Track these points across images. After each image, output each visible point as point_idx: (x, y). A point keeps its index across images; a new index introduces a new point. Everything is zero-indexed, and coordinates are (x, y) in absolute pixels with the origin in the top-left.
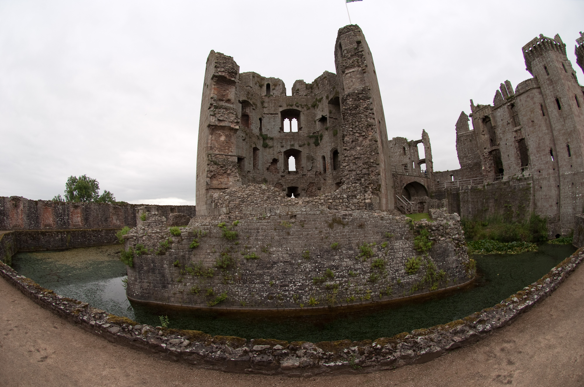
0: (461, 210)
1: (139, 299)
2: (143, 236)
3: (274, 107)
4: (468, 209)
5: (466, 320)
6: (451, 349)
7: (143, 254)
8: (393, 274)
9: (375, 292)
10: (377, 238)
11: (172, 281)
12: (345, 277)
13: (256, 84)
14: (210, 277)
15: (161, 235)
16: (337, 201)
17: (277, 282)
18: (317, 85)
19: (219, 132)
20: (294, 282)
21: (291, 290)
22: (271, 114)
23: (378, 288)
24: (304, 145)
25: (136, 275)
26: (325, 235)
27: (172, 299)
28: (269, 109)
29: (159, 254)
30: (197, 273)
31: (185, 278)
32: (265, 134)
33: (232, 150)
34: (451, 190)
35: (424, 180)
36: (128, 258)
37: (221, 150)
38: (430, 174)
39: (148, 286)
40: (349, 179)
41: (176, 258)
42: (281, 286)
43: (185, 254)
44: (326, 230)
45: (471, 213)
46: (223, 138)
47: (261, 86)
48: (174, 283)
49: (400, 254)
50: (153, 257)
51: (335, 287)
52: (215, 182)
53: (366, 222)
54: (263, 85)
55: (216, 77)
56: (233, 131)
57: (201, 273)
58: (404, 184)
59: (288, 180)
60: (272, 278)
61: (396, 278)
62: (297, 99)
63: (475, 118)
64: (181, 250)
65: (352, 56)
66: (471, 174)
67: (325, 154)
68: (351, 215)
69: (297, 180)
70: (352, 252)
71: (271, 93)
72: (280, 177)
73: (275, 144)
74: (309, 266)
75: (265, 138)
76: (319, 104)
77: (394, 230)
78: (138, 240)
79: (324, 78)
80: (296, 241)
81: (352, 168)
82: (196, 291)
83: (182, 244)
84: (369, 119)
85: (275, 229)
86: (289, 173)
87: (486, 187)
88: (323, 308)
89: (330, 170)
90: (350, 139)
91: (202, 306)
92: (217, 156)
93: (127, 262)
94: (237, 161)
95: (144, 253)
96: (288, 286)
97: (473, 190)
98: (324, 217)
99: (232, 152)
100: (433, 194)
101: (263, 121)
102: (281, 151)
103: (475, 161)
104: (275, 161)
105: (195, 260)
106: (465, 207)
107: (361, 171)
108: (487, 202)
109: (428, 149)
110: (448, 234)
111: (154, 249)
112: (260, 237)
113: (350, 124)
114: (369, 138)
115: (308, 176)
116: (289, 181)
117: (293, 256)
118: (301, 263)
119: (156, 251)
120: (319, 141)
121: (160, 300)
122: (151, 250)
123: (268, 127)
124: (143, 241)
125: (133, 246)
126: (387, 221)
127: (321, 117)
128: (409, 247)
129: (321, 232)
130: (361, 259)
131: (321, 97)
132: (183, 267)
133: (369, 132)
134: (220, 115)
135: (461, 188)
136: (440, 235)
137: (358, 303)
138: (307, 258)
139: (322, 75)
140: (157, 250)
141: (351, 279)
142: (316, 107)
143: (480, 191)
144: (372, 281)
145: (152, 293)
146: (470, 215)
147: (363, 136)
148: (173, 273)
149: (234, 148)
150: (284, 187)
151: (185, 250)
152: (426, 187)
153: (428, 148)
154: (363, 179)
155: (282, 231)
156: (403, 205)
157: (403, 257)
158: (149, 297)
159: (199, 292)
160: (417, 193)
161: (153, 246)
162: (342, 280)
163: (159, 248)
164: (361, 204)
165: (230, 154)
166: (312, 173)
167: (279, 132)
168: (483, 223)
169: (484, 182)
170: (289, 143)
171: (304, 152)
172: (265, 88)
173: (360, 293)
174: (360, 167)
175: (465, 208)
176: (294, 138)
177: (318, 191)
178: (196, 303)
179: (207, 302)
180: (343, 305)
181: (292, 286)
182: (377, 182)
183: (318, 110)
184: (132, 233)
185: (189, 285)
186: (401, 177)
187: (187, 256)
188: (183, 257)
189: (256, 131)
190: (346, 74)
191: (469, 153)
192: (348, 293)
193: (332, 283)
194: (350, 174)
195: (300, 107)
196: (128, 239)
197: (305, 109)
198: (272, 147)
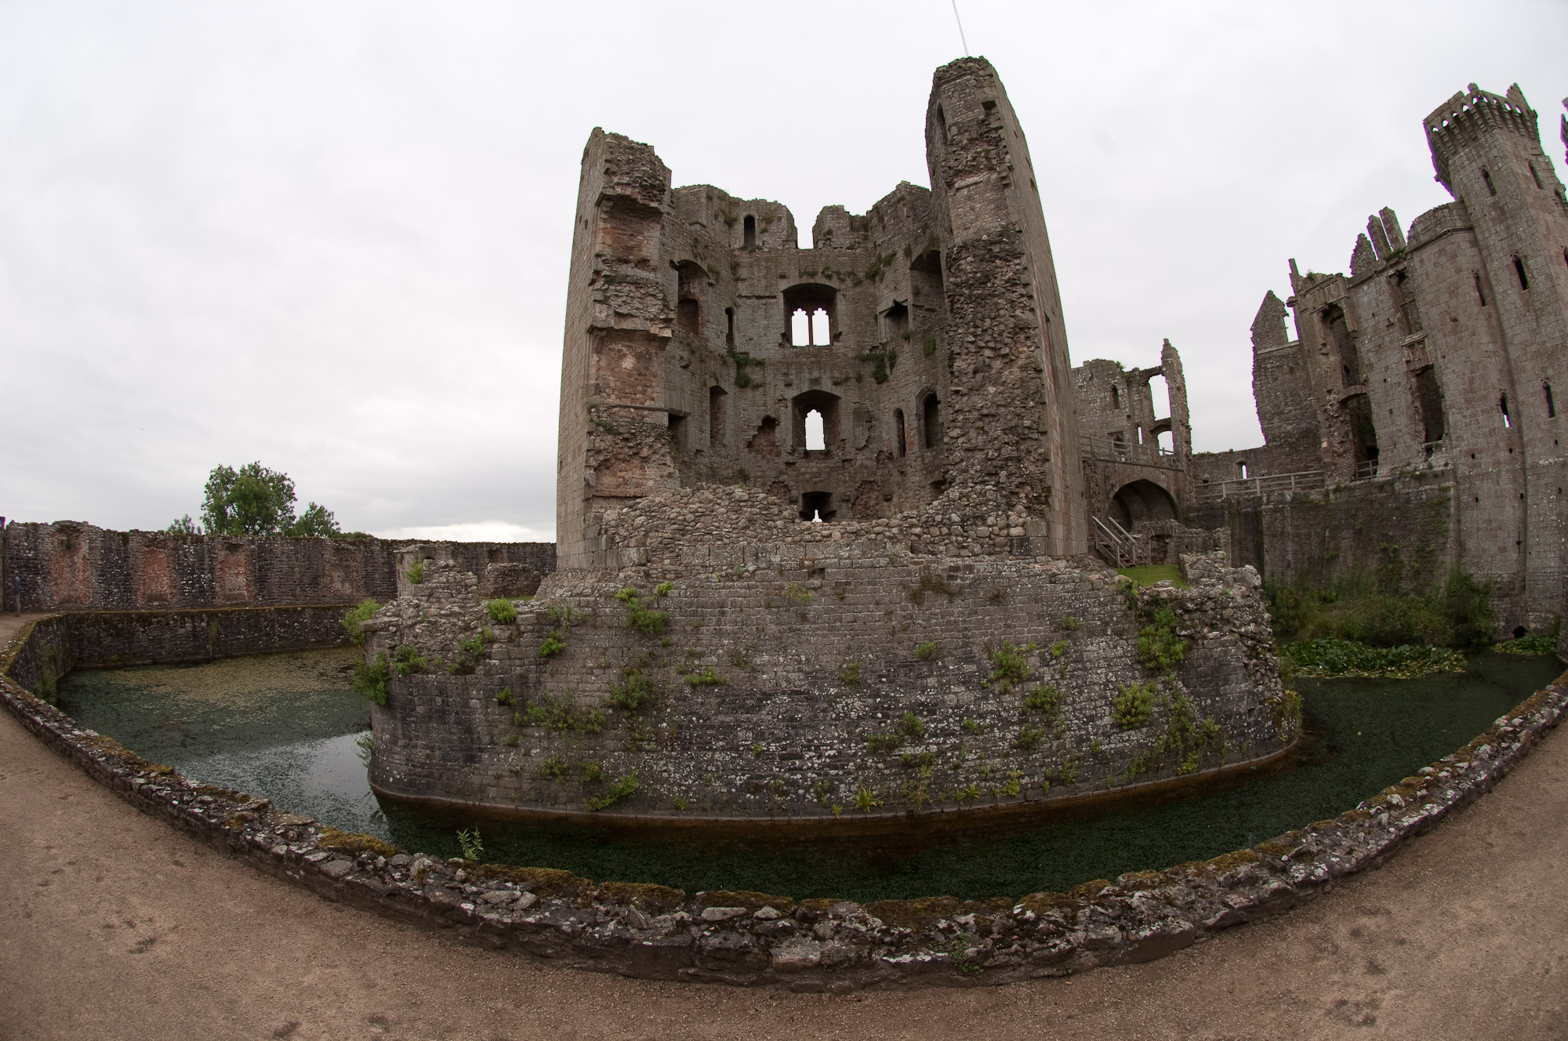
0: (1267, 558)
1: (404, 791)
2: (416, 624)
3: (765, 277)
4: (1283, 556)
5: (1264, 851)
6: (1221, 928)
7: (416, 672)
8: (1080, 729)
9: (1031, 776)
10: (1040, 631)
11: (492, 742)
12: (953, 734)
13: (716, 217)
14: (594, 733)
15: (464, 621)
16: (935, 531)
17: (773, 747)
18: (881, 220)
19: (620, 347)
20: (817, 748)
21: (809, 768)
22: (759, 297)
23: (1041, 766)
24: (847, 379)
25: (395, 729)
26: (900, 623)
27: (492, 792)
28: (752, 285)
29: (457, 672)
30: (559, 721)
31: (526, 736)
32: (742, 351)
33: (655, 395)
34: (1239, 503)
35: (1168, 477)
36: (373, 681)
37: (625, 395)
38: (1185, 459)
39: (428, 756)
40: (965, 471)
41: (502, 682)
42: (782, 758)
43: (527, 670)
44: (904, 607)
45: (1292, 566)
46: (628, 363)
47: (730, 223)
48: (498, 748)
49: (1099, 675)
50: (442, 678)
51: (925, 761)
52: (608, 481)
53: (1010, 587)
54: (735, 220)
55: (608, 198)
56: (657, 344)
57: (570, 721)
58: (1113, 486)
59: (803, 474)
60: (759, 737)
61: (1089, 739)
62: (828, 256)
63: (1303, 308)
64: (517, 662)
65: (971, 140)
66: (1293, 460)
67: (902, 406)
68: (970, 568)
70: (974, 667)
71: (758, 242)
72: (784, 466)
73: (770, 379)
74: (857, 705)
75: (742, 362)
76: (886, 269)
77: (1085, 610)
78: (402, 635)
79: (899, 200)
80: (824, 636)
81: (973, 441)
82: (556, 770)
83: (519, 646)
84: (1018, 312)
85: (768, 606)
86: (808, 454)
87: (1332, 496)
88: (895, 817)
89: (916, 448)
90: (969, 365)
91: (570, 810)
92: (614, 410)
93: (371, 693)
94: (667, 424)
95: (416, 669)
96: (800, 757)
97: (1298, 503)
98: (899, 573)
99: (653, 399)
100: (1191, 515)
101: (735, 317)
102: (786, 397)
103: (1304, 425)
104: (769, 423)
105: (555, 686)
106: (1275, 549)
107: (999, 449)
108: (1333, 538)
109: (1178, 393)
110: (1227, 621)
111: (445, 657)
112: (728, 627)
113: (968, 324)
114: (1020, 362)
115: (859, 462)
116: (808, 476)
117: (815, 677)
118: (837, 696)
119: (449, 663)
120: (888, 371)
121: (460, 793)
122: (436, 662)
123: (750, 333)
124: (415, 637)
125: (387, 652)
126: (1067, 586)
127: (891, 304)
128: (1124, 656)
129: (889, 613)
130: (997, 687)
131: (890, 251)
132: (523, 706)
133: (1018, 345)
134: (619, 301)
135: (1265, 499)
136: (1206, 625)
137: (987, 806)
138: (853, 683)
139: (894, 193)
140: (453, 661)
141: (969, 740)
142: (877, 278)
143: (1316, 506)
144: (1025, 746)
145: (436, 774)
146: (1290, 573)
147: (1004, 356)
148: (494, 721)
149: (658, 390)
150: (794, 493)
151: (526, 662)
152: (1172, 494)
153: (1178, 389)
154: (1003, 473)
155: (788, 611)
156: (1111, 544)
157: (1108, 681)
158: (429, 786)
159: (563, 772)
160: (1149, 510)
161: (443, 649)
162: (944, 742)
163: (457, 656)
164: (998, 539)
165: (648, 404)
166: (868, 455)
167: (780, 345)
168: (1323, 593)
169: (1328, 483)
170: (807, 376)
171: (848, 398)
172: (740, 227)
173: (993, 779)
174: (996, 439)
175: (1277, 553)
176: (818, 362)
177: (885, 504)
178: (555, 801)
179: (584, 800)
180: (946, 810)
181: (811, 758)
182: (1041, 481)
183: (882, 287)
184: (385, 615)
185: (539, 755)
186: (1107, 467)
187: (532, 676)
188: (523, 678)
189: (718, 344)
190: (958, 189)
191: (1286, 404)
192: (961, 778)
193: (919, 750)
194: (968, 458)
195: (835, 278)
196: (374, 632)
197: (849, 282)
198: (761, 386)
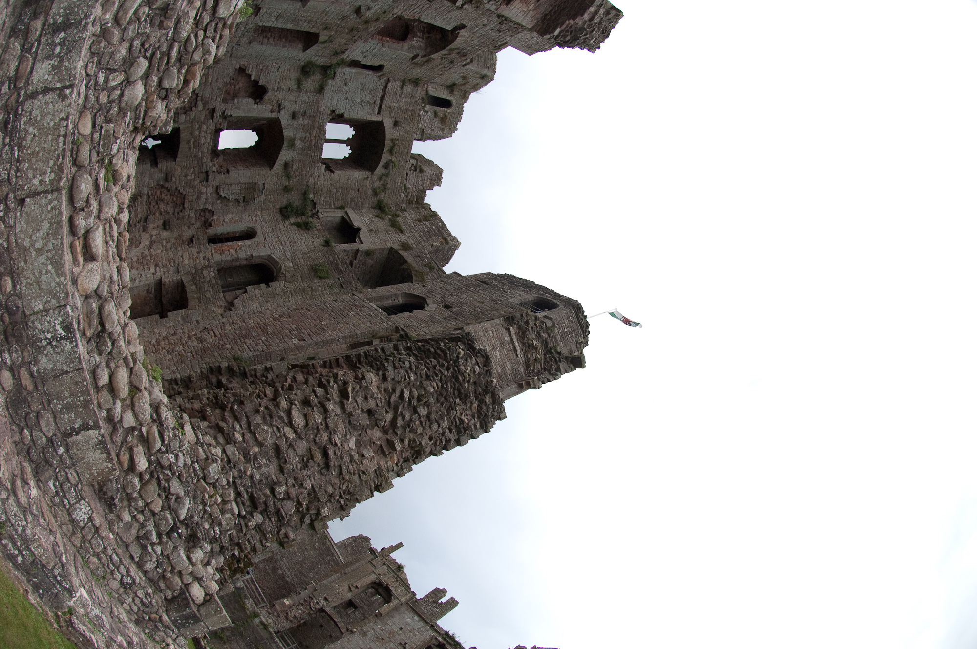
3: (399, 108)
13: (461, 77)
18: (426, 219)
22: (382, 98)
24: (288, 177)
28: (395, 93)
32: (337, 74)
47: (451, 87)
54: (452, 92)
67: (259, 237)
69: (196, 156)
71: (428, 107)
73: (304, 97)
75: (327, 71)
76: (387, 221)
79: (445, 239)
86: (218, 131)
101: (370, 73)
102: (282, 112)
104: (258, 92)
115: (204, 190)
120: (293, 220)
123: (352, 84)
127: (356, 224)
131: (403, 227)
142: (377, 211)
166: (211, 200)
167: (333, 112)
170: (299, 136)
171: (270, 177)
172: (444, 94)
176: (309, 148)
177: (161, 222)
183: (371, 216)
189: (355, 52)
195: (384, 171)
197: (377, 184)
198: (299, 87)
